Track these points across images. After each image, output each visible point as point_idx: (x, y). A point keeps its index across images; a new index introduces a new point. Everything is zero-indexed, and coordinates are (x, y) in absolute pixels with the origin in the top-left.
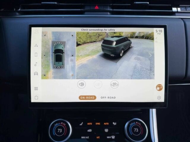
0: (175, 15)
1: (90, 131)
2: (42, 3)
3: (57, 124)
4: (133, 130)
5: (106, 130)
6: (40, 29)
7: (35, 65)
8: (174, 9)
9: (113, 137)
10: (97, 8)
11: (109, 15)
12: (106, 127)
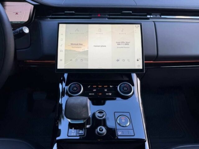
0: (149, 20)
1: (95, 90)
2: (65, 12)
3: (73, 85)
4: (123, 89)
5: (106, 90)
6: (65, 25)
7: (61, 46)
8: (148, 16)
9: (110, 94)
10: (99, 15)
11: (107, 19)
12: (106, 88)
